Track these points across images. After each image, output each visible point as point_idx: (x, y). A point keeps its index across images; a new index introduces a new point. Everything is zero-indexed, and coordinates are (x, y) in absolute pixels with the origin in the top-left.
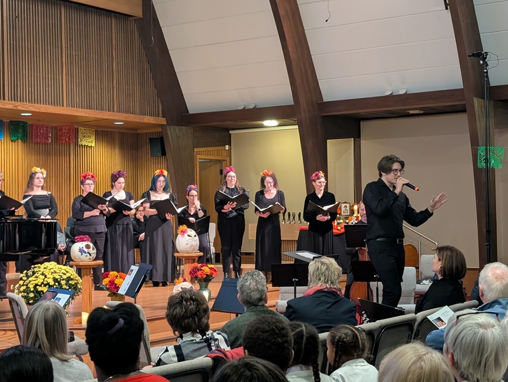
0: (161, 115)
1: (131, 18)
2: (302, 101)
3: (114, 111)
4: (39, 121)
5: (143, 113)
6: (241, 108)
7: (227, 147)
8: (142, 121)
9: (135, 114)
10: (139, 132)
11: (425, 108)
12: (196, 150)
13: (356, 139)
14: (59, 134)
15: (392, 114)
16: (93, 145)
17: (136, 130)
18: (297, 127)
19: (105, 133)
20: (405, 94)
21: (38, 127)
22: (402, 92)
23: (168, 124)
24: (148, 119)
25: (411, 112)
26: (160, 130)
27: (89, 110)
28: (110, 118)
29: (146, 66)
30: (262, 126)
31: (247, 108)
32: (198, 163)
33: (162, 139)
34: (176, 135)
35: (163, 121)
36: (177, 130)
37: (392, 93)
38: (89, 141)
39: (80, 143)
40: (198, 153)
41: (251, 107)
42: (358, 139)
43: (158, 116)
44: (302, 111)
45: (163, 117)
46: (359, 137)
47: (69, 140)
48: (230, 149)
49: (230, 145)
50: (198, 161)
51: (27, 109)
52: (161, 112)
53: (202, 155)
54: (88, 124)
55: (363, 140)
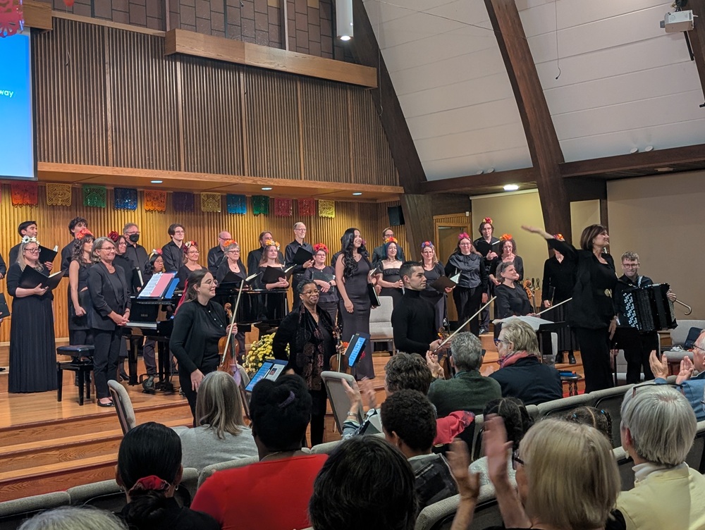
0: (398, 183)
1: (366, 90)
2: (542, 163)
3: (351, 182)
4: (280, 195)
5: (380, 183)
6: (479, 173)
7: (467, 213)
8: (379, 191)
9: (372, 184)
10: (378, 201)
11: (674, 165)
12: (434, 218)
13: (602, 201)
14: (299, 206)
15: (639, 172)
16: (333, 216)
17: (376, 200)
18: (537, 190)
19: (344, 204)
20: (652, 151)
21: (279, 200)
22: (648, 149)
23: (406, 193)
24: (386, 189)
25: (659, 170)
26: (398, 199)
27: (326, 182)
28: (348, 189)
29: (382, 135)
30: (503, 191)
31: (485, 173)
32: (437, 231)
33: (400, 208)
34: (413, 204)
35: (401, 190)
36: (415, 198)
37: (638, 151)
38: (330, 213)
39: (320, 215)
40: (438, 220)
41: (490, 171)
42: (605, 201)
43: (396, 185)
44: (542, 173)
45: (400, 186)
46: (606, 198)
47: (310, 212)
48: (471, 216)
49: (470, 211)
50: (438, 228)
51: (267, 184)
52: (398, 181)
53: (441, 222)
54: (327, 196)
55: (610, 201)
